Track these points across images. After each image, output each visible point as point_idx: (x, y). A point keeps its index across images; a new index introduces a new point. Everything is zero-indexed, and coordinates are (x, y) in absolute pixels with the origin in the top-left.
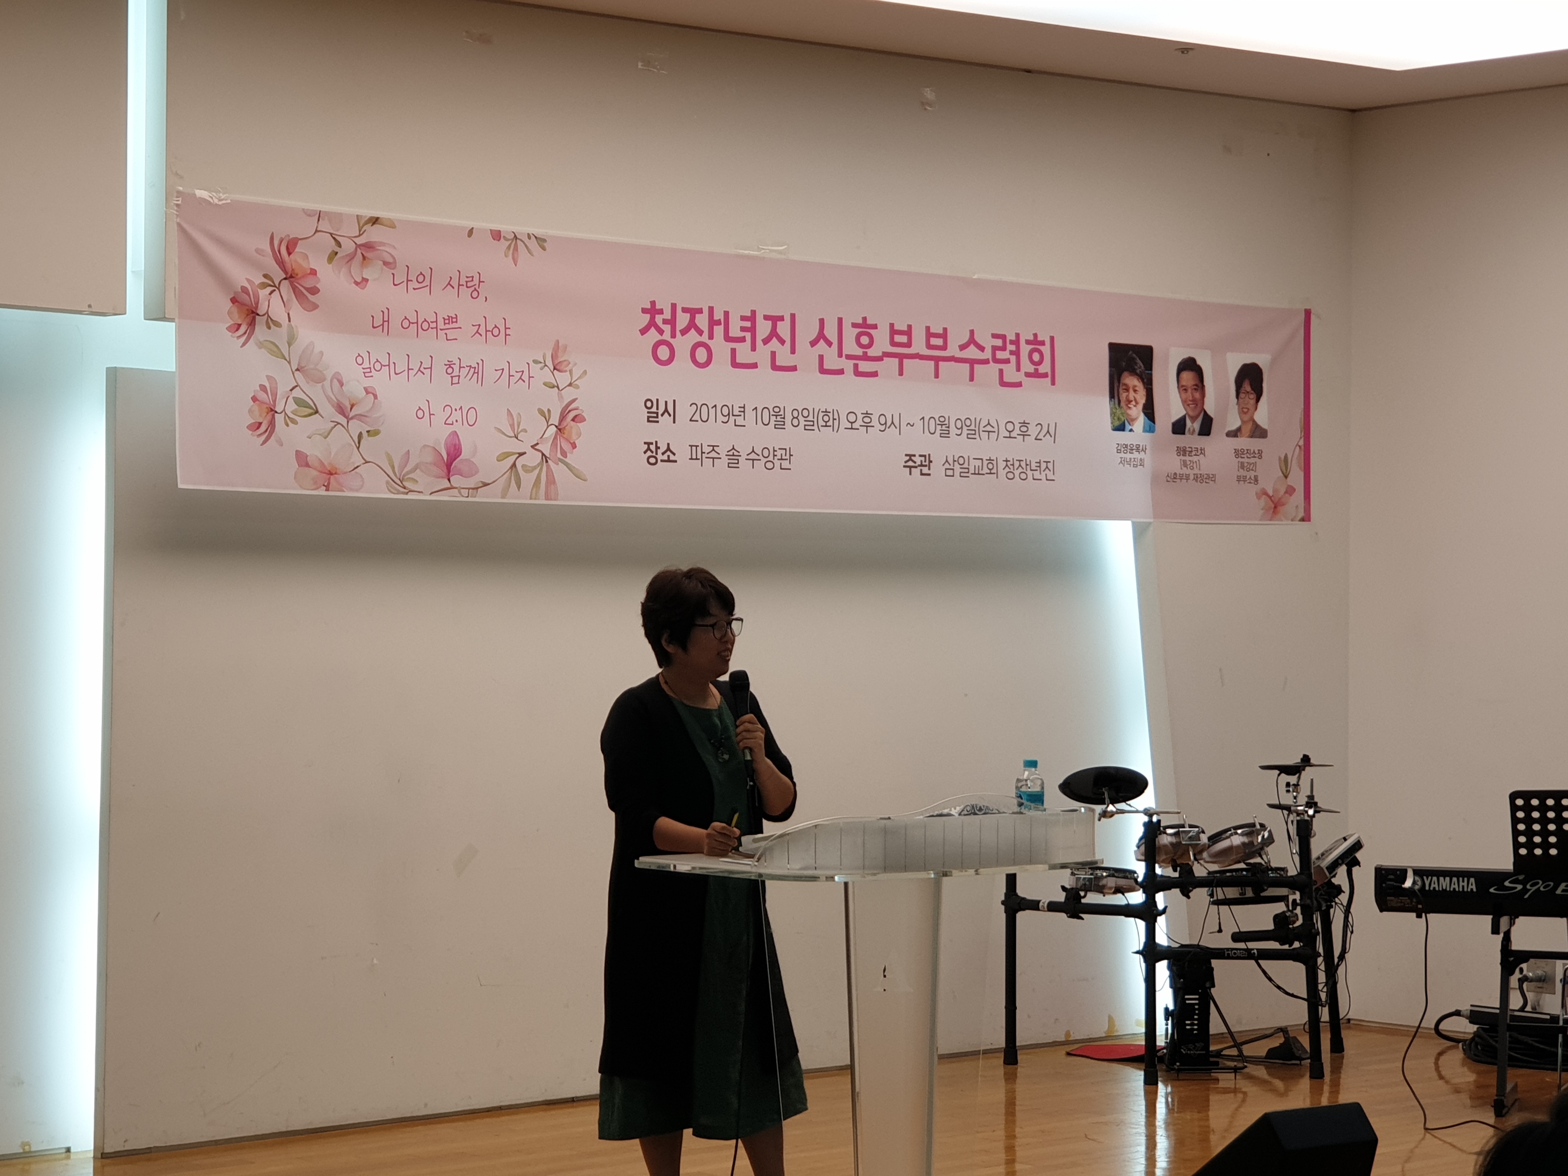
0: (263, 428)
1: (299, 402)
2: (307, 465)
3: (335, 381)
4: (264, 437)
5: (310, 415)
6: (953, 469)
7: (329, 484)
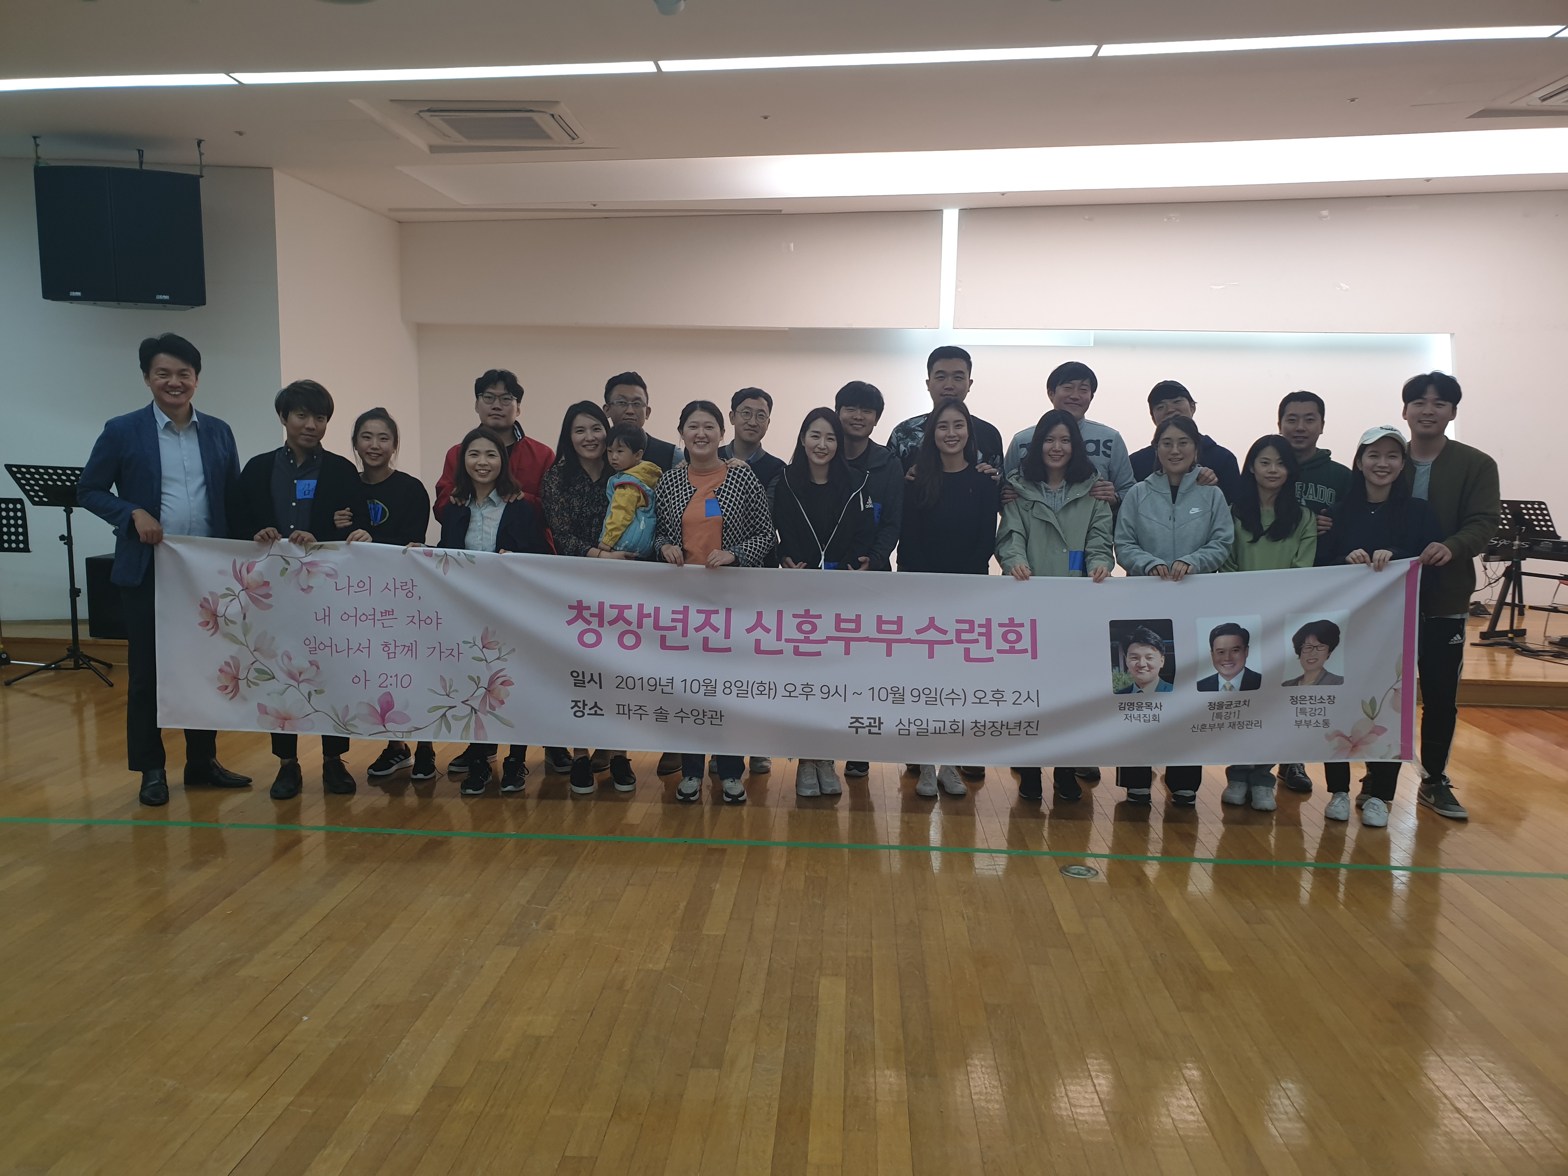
0: (229, 689)
1: (258, 670)
2: (267, 713)
3: (285, 657)
4: (231, 695)
5: (269, 679)
6: (909, 730)
7: (284, 725)
